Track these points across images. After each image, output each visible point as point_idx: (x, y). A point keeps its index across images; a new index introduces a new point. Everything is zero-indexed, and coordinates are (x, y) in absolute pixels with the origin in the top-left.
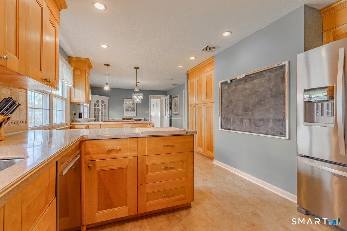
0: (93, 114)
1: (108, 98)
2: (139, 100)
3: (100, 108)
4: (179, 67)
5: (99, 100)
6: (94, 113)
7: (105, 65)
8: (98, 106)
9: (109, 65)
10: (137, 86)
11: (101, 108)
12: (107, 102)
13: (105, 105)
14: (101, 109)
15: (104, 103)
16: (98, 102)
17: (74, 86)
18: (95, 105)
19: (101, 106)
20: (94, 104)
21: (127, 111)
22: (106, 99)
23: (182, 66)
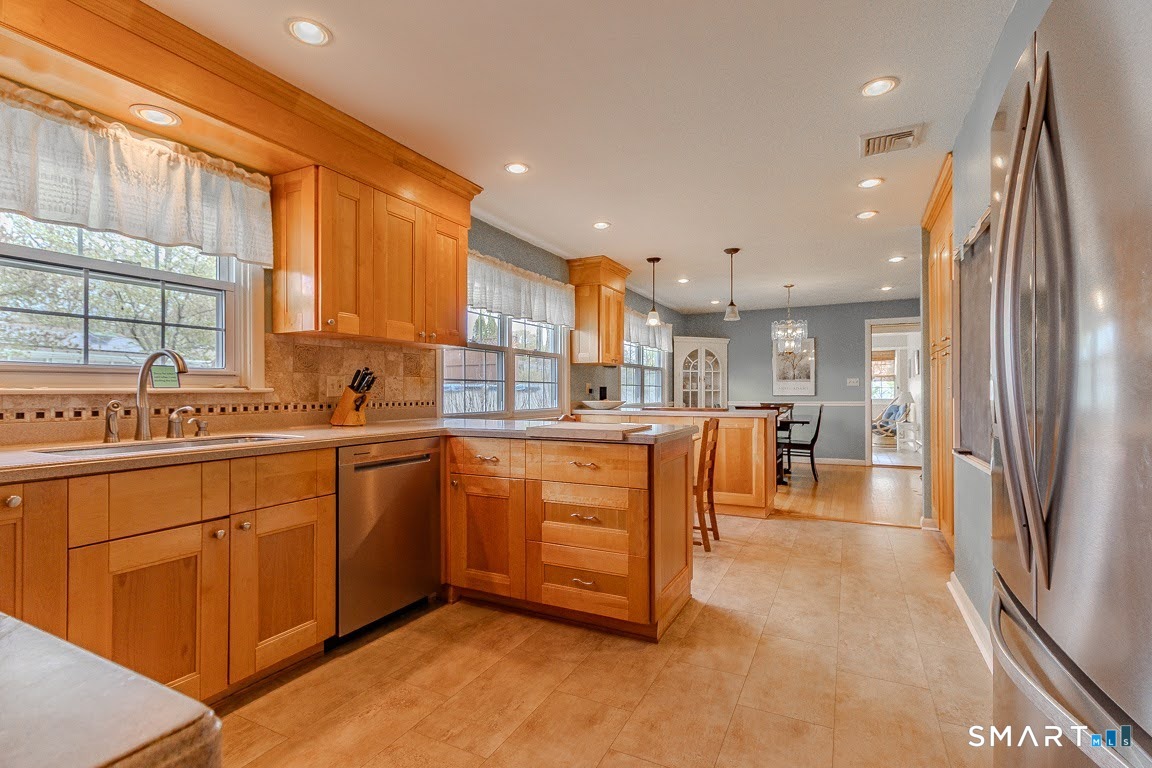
0: (682, 390)
1: (727, 341)
2: (793, 344)
3: (701, 372)
4: (861, 216)
5: (697, 351)
6: (684, 387)
7: (650, 260)
8: (695, 367)
9: (658, 260)
10: (732, 304)
11: (703, 371)
12: (722, 356)
13: (716, 362)
14: (703, 375)
15: (714, 356)
16: (694, 355)
17: (578, 326)
18: (686, 366)
19: (704, 367)
20: (685, 363)
21: (785, 378)
22: (718, 346)
23: (873, 214)
